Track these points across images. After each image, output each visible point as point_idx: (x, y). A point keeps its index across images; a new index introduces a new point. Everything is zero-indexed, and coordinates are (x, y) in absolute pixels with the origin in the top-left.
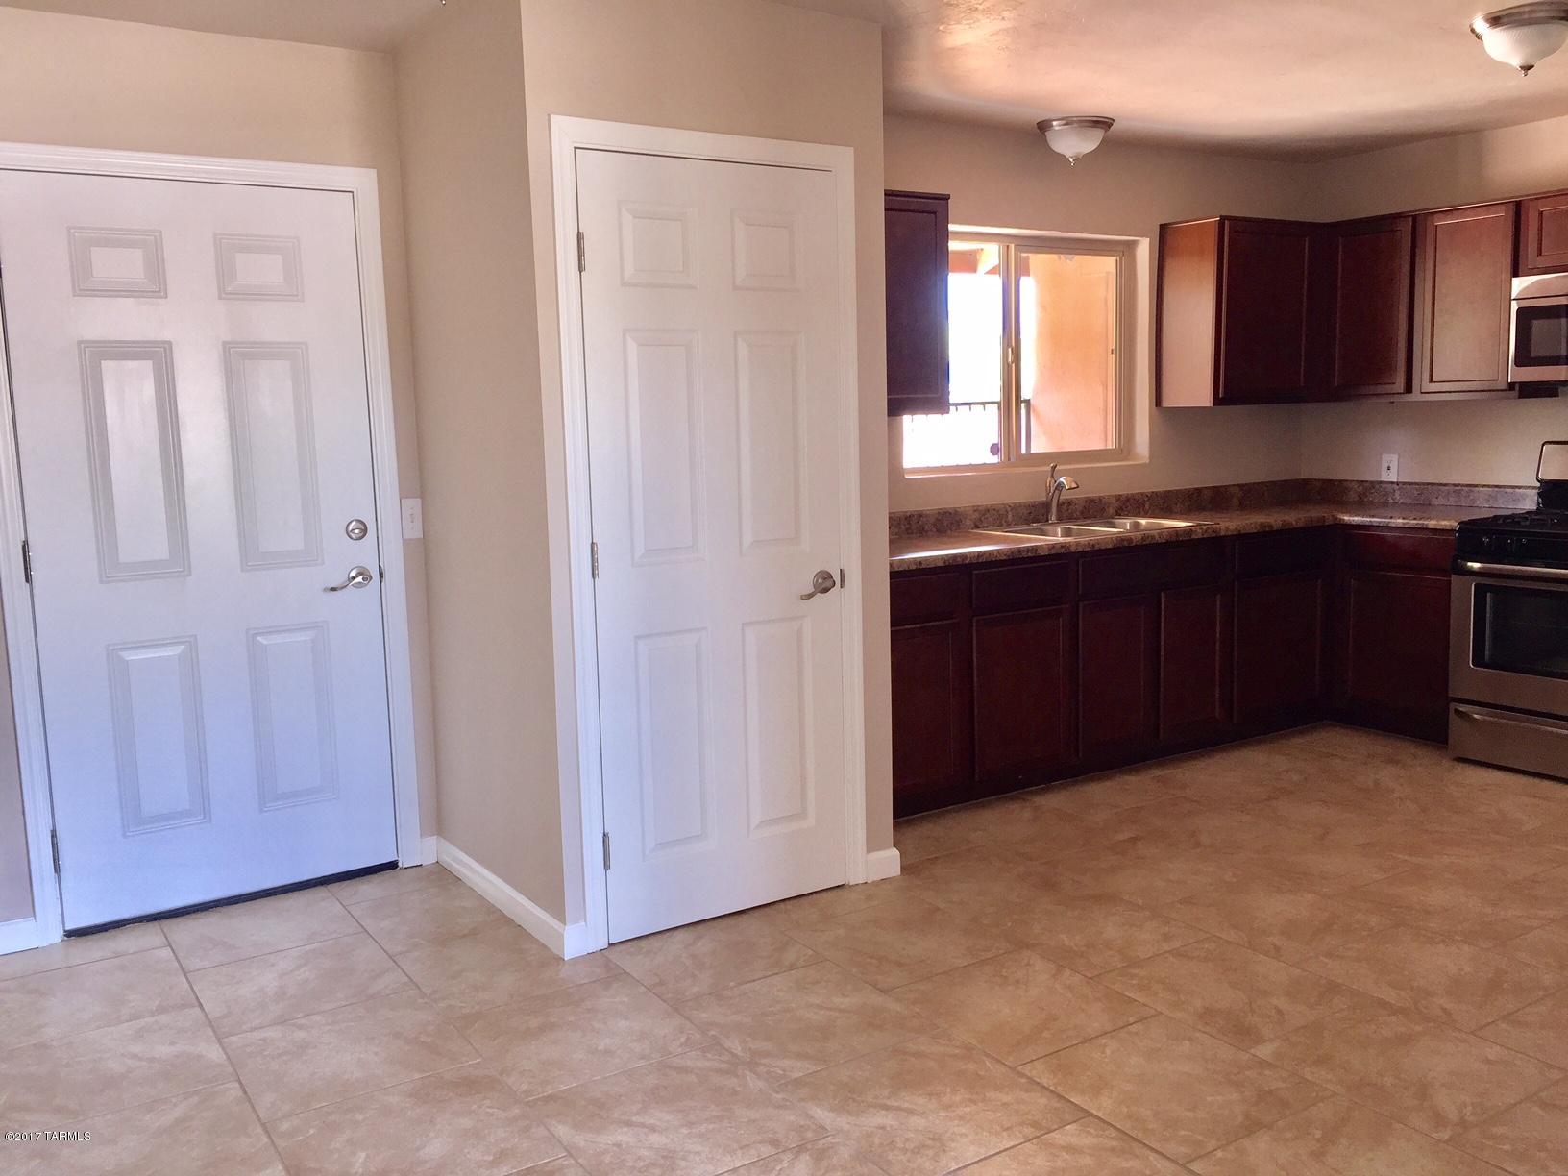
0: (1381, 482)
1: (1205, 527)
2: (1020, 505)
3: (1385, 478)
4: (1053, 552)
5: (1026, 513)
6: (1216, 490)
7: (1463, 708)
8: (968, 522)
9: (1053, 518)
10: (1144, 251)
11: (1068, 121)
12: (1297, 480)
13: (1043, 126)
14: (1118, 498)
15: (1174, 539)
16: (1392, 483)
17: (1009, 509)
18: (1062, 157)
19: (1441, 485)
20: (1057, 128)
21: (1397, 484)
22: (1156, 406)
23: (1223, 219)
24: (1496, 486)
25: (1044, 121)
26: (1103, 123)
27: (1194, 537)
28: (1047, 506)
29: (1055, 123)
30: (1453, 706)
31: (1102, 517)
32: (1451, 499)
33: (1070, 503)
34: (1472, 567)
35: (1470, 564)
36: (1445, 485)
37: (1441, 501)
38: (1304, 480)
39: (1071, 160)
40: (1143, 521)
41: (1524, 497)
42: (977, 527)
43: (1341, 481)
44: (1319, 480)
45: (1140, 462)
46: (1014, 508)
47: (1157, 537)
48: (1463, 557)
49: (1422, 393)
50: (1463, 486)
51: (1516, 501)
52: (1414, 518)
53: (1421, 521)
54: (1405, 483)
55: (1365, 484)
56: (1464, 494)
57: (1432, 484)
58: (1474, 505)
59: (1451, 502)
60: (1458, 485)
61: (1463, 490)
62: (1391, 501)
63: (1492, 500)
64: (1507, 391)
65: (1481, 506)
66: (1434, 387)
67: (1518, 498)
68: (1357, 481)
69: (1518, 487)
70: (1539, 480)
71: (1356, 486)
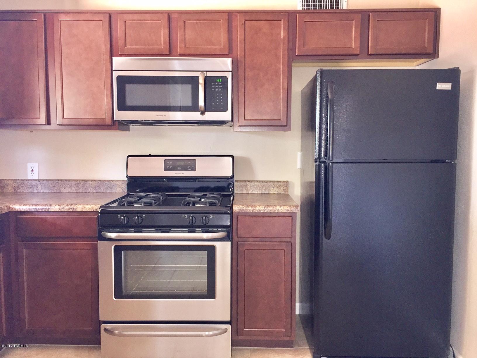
0: (29, 180)
3: (30, 176)
7: (109, 326)
16: (36, 180)
19: (66, 180)
21: (39, 180)
24: (99, 180)
30: (103, 326)
32: (73, 188)
34: (111, 236)
35: (109, 234)
36: (69, 180)
37: (67, 190)
41: (116, 186)
48: (104, 229)
49: (57, 125)
50: (80, 181)
51: (112, 188)
52: (67, 205)
53: (72, 206)
54: (44, 180)
55: (18, 181)
56: (81, 185)
57: (62, 180)
58: (87, 192)
59: (73, 190)
60: (77, 180)
61: (80, 183)
62: (36, 191)
63: (97, 188)
64: (111, 126)
65: (91, 192)
66: (66, 122)
67: (112, 187)
68: (12, 180)
69: (111, 180)
70: (127, 177)
71: (12, 182)
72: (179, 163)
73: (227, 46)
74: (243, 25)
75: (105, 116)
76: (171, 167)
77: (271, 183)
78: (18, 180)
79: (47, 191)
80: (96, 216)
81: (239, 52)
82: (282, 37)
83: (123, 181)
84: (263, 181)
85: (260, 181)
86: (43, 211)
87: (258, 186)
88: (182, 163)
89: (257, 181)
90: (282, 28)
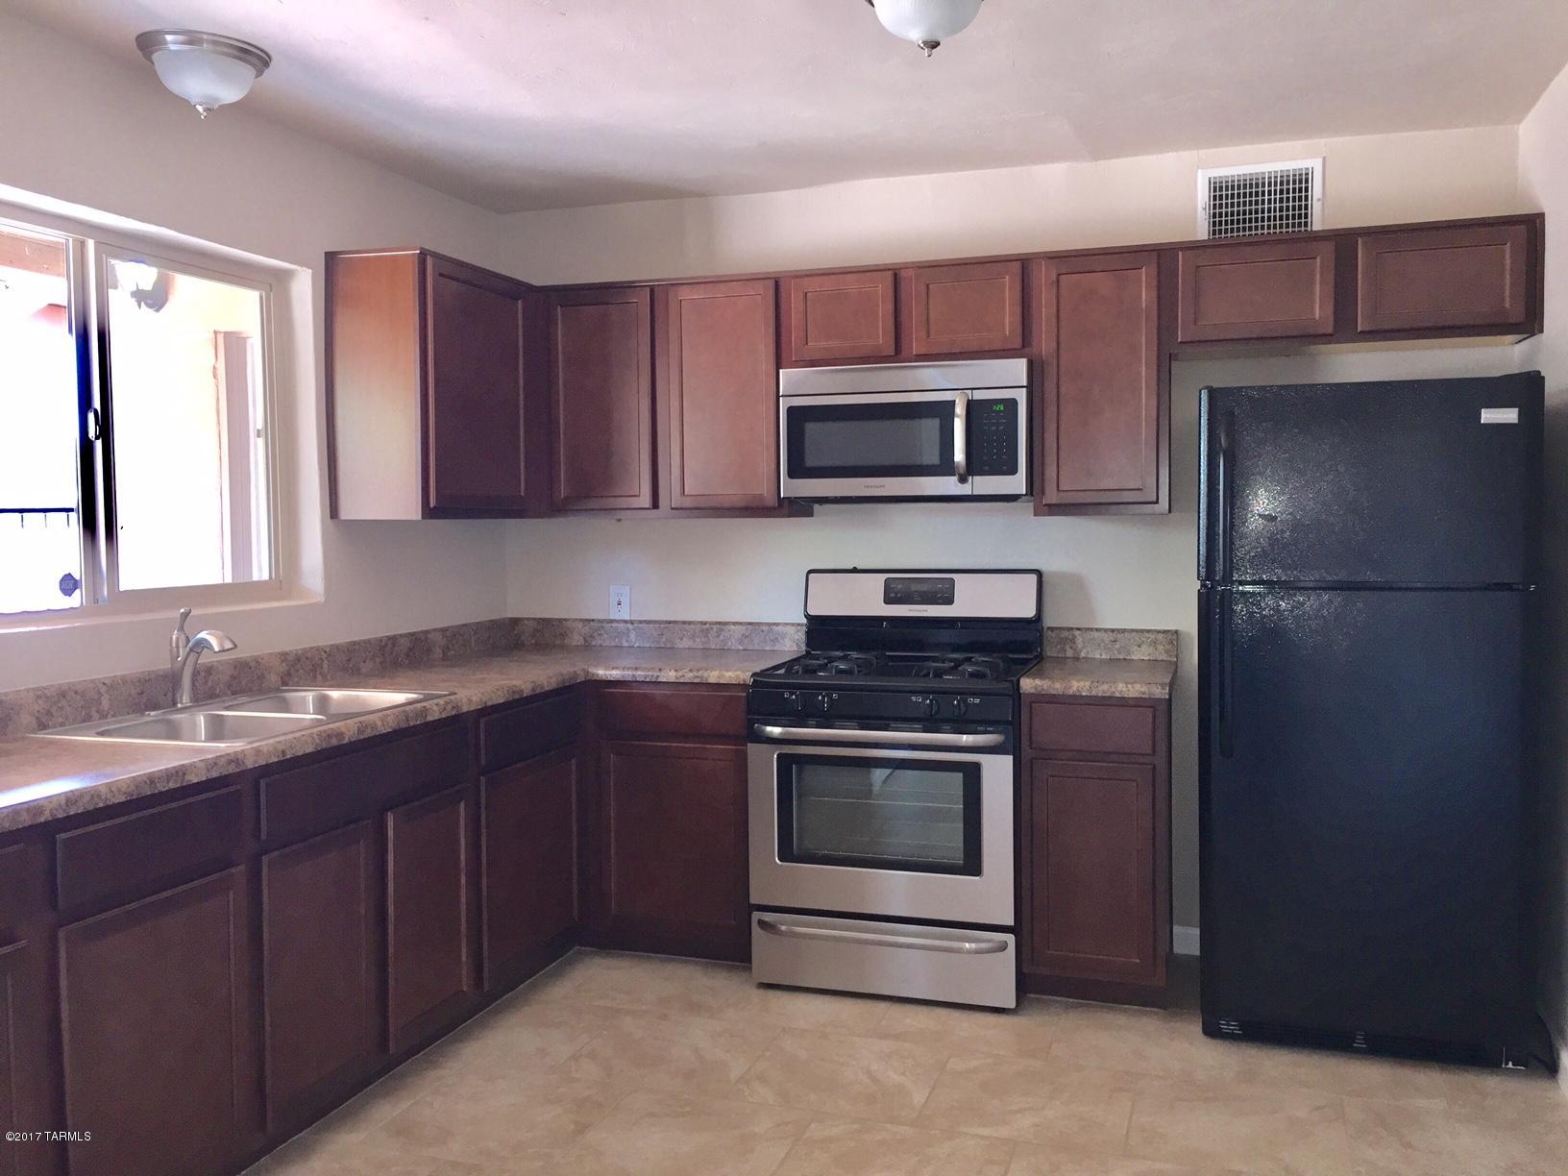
0: (612, 621)
1: (441, 701)
2: (124, 680)
3: (615, 614)
4: (214, 774)
5: (134, 692)
6: (414, 637)
7: (768, 917)
8: (26, 719)
9: (185, 699)
10: (304, 289)
11: (193, 38)
12: (503, 619)
13: (148, 43)
14: (284, 656)
15: (404, 725)
16: (626, 622)
17: (103, 689)
18: (183, 104)
19: (684, 623)
20: (173, 47)
21: (632, 622)
22: (332, 517)
23: (423, 255)
24: (750, 624)
25: (150, 32)
26: (252, 55)
27: (430, 718)
28: (172, 680)
29: (169, 38)
30: (756, 916)
31: (261, 691)
32: (698, 640)
33: (209, 670)
34: (771, 732)
35: (769, 729)
36: (690, 623)
37: (686, 643)
38: (511, 619)
39: (200, 108)
40: (335, 694)
41: (784, 636)
42: (42, 726)
43: (560, 620)
44: (534, 619)
45: (314, 601)
46: (112, 686)
47: (379, 723)
48: (758, 719)
49: (672, 509)
50: (712, 623)
51: (775, 641)
52: (691, 670)
53: (699, 674)
54: (640, 622)
55: (592, 623)
56: (713, 633)
57: (675, 622)
58: (726, 648)
59: (698, 643)
60: (706, 623)
61: (712, 629)
62: (625, 644)
63: (746, 641)
64: (775, 508)
65: (733, 647)
66: (688, 503)
67: (777, 638)
68: (581, 620)
69: (774, 624)
70: (807, 616)
71: (580, 625)
72: (914, 587)
73: (1019, 331)
74: (1055, 286)
75: (763, 490)
76: (899, 595)
77: (1134, 634)
78: (593, 620)
79: (647, 645)
80: (744, 694)
81: (1044, 344)
82: (1144, 305)
83: (799, 625)
84: (1113, 631)
85: (1106, 630)
86: (648, 680)
87: (1103, 641)
88: (924, 588)
89: (1097, 630)
90: (1144, 284)
